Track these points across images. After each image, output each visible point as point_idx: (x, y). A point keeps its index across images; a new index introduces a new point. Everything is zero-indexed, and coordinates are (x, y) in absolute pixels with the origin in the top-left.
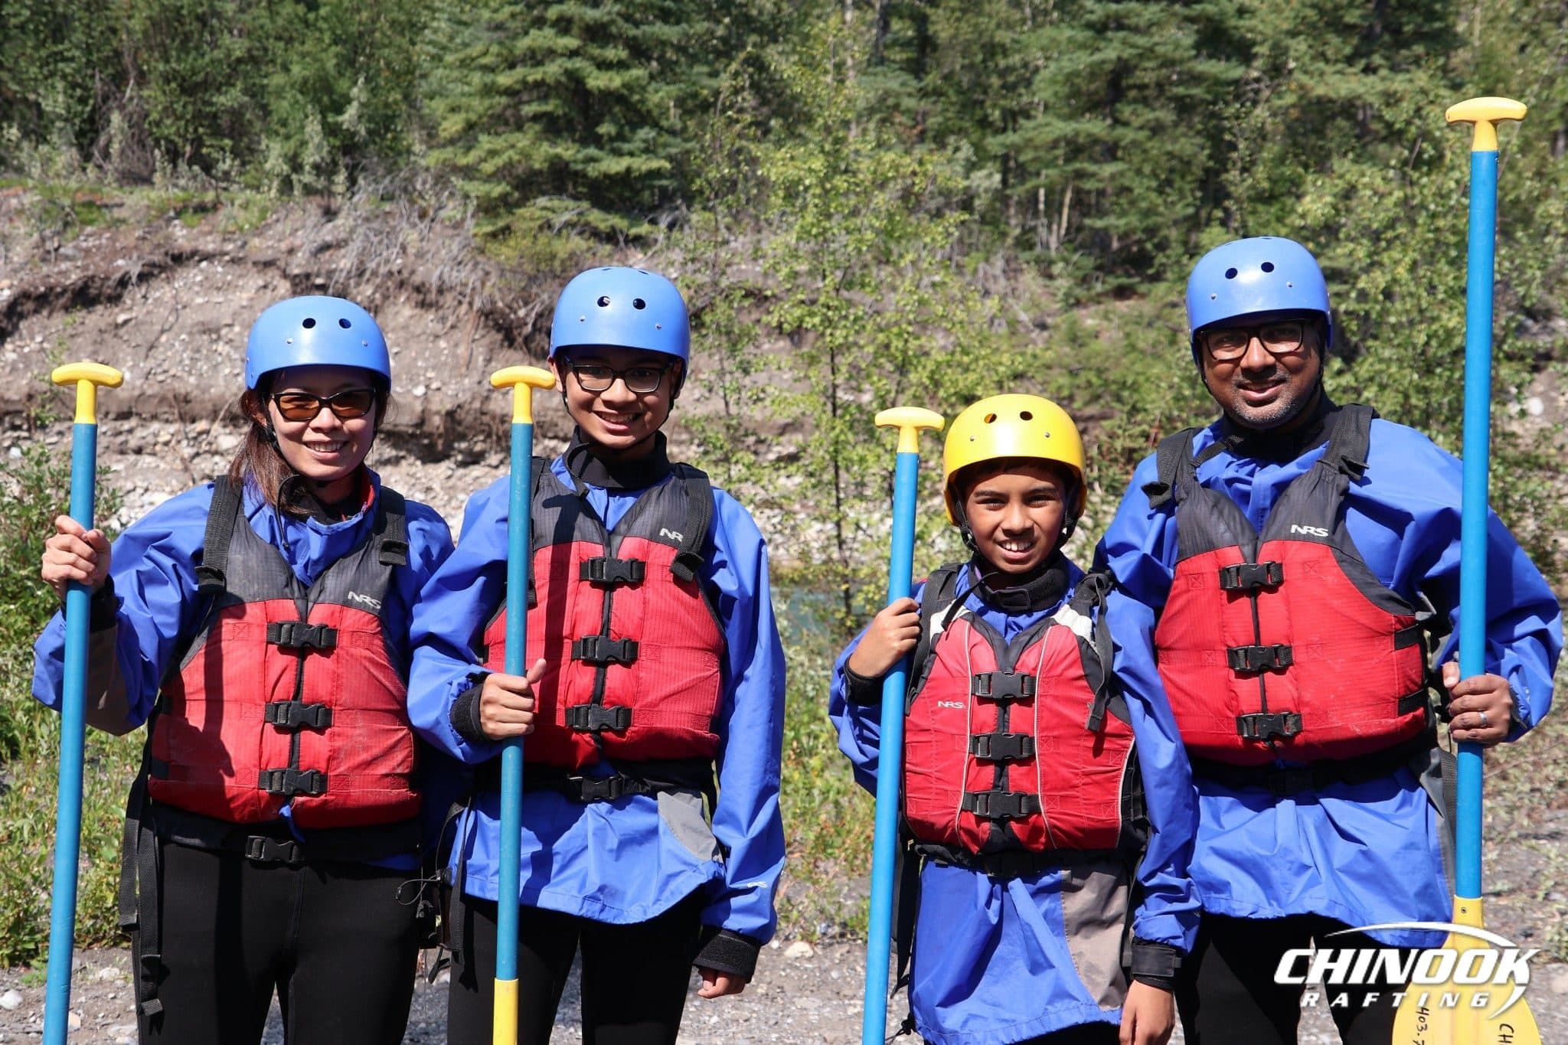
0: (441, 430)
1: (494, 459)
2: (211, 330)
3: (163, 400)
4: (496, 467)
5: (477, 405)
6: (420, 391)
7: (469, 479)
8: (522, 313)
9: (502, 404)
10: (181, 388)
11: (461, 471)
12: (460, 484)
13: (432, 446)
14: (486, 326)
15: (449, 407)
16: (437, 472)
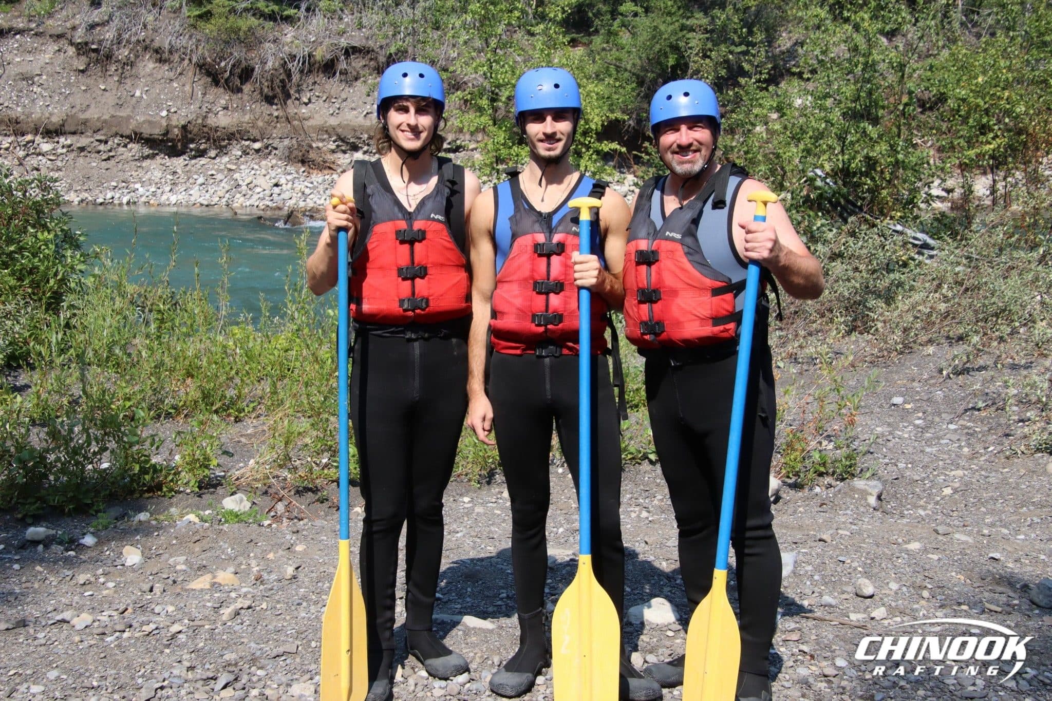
0: (180, 136)
1: (213, 153)
2: (28, 78)
4: (214, 158)
5: (200, 121)
6: (164, 113)
7: (198, 166)
8: (223, 64)
9: (215, 120)
10: (13, 115)
11: (193, 162)
12: (194, 169)
13: (174, 147)
14: (201, 73)
15: (183, 123)
16: (179, 163)
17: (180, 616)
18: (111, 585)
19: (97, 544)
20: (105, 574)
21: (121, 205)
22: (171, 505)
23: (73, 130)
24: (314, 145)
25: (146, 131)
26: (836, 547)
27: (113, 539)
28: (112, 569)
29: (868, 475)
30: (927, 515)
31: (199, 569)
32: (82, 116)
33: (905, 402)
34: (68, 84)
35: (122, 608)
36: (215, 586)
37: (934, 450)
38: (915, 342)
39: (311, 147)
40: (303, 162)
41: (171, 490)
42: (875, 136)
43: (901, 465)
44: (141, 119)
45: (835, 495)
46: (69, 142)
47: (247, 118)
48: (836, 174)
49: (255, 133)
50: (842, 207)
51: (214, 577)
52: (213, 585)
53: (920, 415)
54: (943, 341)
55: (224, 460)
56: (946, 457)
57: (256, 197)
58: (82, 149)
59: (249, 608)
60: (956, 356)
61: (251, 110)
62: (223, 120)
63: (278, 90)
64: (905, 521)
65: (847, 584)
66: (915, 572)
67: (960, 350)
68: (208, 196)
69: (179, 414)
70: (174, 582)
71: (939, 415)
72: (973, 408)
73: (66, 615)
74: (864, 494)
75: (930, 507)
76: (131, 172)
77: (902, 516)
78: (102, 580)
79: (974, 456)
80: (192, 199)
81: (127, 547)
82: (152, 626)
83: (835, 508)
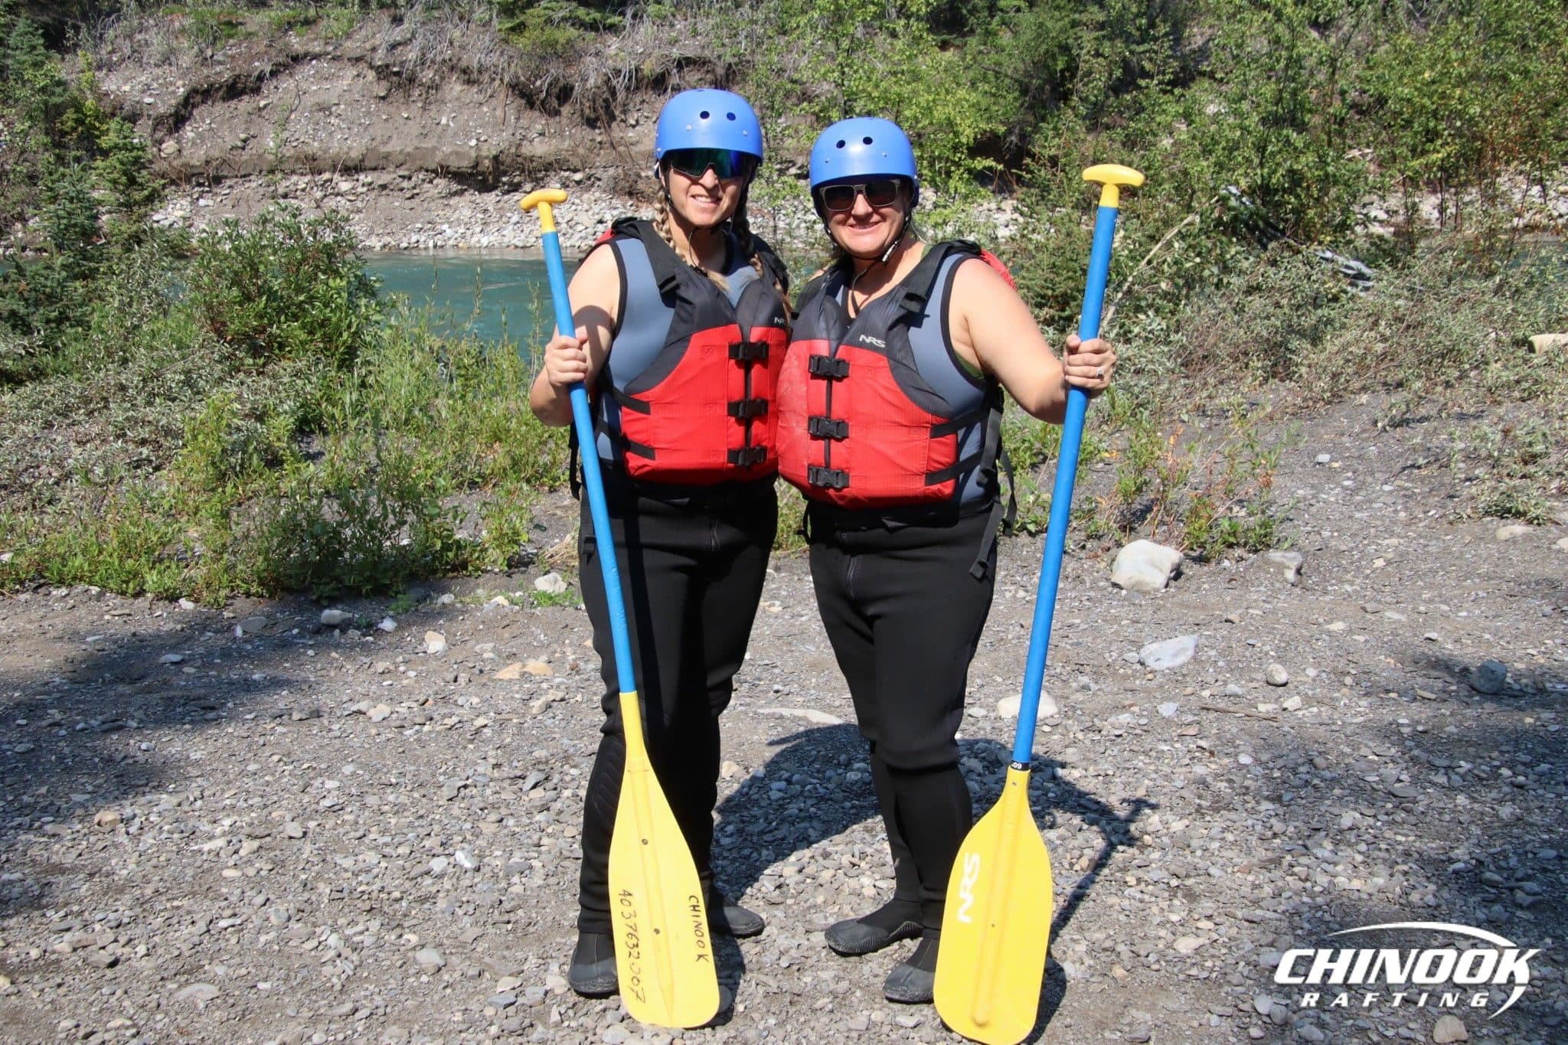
0: (491, 169)
1: (528, 187)
2: (324, 108)
3: (298, 159)
4: (529, 193)
5: (513, 150)
6: (473, 143)
7: (512, 202)
8: (538, 83)
9: (530, 148)
10: (309, 151)
11: (506, 197)
12: (507, 206)
13: (485, 180)
14: (514, 94)
15: (494, 153)
16: (490, 198)
17: (484, 709)
18: (412, 674)
19: (397, 629)
20: (405, 662)
21: (426, 249)
22: (478, 586)
23: (373, 165)
24: (643, 174)
25: (454, 164)
26: (1245, 629)
27: (414, 623)
28: (413, 657)
29: (1286, 545)
30: (1355, 591)
31: (508, 657)
32: (383, 149)
33: (1332, 460)
34: (368, 113)
35: (422, 699)
36: (525, 676)
37: (1364, 515)
38: (1345, 389)
39: (639, 176)
40: (630, 194)
41: (477, 569)
42: (1300, 145)
43: (1326, 534)
44: (447, 149)
45: (1246, 569)
46: (369, 179)
47: (567, 143)
48: (1254, 191)
49: (575, 162)
50: (1262, 232)
51: (524, 666)
52: (523, 674)
53: (1350, 474)
54: (1379, 388)
55: (535, 535)
56: (1379, 523)
57: (578, 235)
58: (384, 187)
59: (562, 700)
60: (1393, 405)
61: (571, 136)
62: (539, 148)
63: (601, 111)
64: (1328, 598)
65: (1256, 670)
66: (1337, 655)
67: (1399, 397)
68: (523, 236)
69: (486, 484)
70: (481, 671)
71: (1373, 474)
72: (1413, 466)
73: (362, 706)
74: (1281, 567)
75: (1358, 581)
76: (438, 212)
77: (1325, 592)
78: (402, 669)
79: (1412, 521)
80: (506, 240)
81: (430, 633)
82: (455, 719)
83: (1246, 584)
